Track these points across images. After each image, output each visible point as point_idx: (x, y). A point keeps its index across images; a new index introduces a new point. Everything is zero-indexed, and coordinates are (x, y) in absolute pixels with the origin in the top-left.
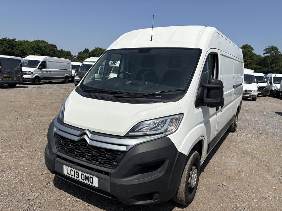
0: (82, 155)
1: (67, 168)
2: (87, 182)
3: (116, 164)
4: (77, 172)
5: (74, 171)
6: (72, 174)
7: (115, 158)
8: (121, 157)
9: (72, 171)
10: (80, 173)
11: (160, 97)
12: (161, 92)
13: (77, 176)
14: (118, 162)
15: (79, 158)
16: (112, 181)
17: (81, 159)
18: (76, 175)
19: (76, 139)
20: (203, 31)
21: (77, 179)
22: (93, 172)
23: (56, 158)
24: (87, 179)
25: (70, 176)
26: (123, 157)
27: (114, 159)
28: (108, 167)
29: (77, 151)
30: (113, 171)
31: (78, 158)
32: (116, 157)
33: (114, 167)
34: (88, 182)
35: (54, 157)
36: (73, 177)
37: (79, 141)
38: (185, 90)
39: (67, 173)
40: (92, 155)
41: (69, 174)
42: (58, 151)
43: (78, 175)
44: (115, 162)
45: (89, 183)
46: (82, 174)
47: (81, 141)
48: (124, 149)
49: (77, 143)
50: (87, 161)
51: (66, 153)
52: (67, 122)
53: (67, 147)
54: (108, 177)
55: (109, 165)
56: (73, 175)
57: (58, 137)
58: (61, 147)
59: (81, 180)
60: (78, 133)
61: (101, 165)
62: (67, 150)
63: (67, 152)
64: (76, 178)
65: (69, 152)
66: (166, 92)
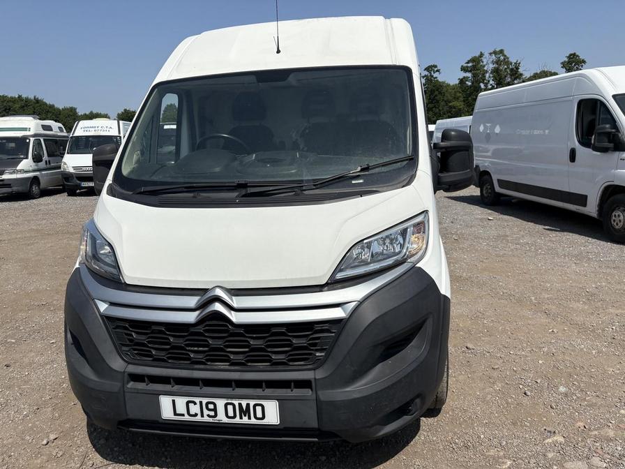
0: (216, 356)
1: (174, 401)
2: (245, 420)
3: (323, 354)
4: (207, 404)
5: (201, 403)
6: (192, 412)
7: (317, 341)
8: (333, 334)
9: (191, 405)
10: (220, 403)
11: (361, 181)
12: (362, 170)
13: (212, 413)
14: (325, 349)
15: (208, 367)
16: (322, 398)
17: (215, 368)
18: (206, 412)
19: (191, 317)
20: (392, 29)
21: (211, 420)
22: (259, 391)
23: (128, 383)
24: (245, 412)
25: (187, 418)
26: (339, 335)
27: (315, 345)
28: (300, 368)
29: (196, 349)
30: (320, 374)
31: (202, 367)
32: (318, 338)
33: (319, 364)
34: (249, 418)
35: (119, 384)
36: (199, 418)
37: (200, 322)
38: (412, 159)
39: (175, 414)
40: (247, 350)
41: (183, 415)
42: (129, 363)
43: (215, 410)
44: (317, 350)
45: (253, 421)
46: (226, 405)
47: (205, 321)
48: (337, 313)
49: (192, 330)
50: (233, 368)
51: (158, 361)
52: (139, 279)
53: (156, 346)
54: (307, 392)
55: (302, 363)
56: (196, 415)
57: (118, 327)
58: (135, 350)
59: (225, 420)
60: (192, 301)
61: (280, 367)
62: (162, 354)
63: (163, 360)
64: (206, 419)
65: (169, 358)
66: (371, 169)
